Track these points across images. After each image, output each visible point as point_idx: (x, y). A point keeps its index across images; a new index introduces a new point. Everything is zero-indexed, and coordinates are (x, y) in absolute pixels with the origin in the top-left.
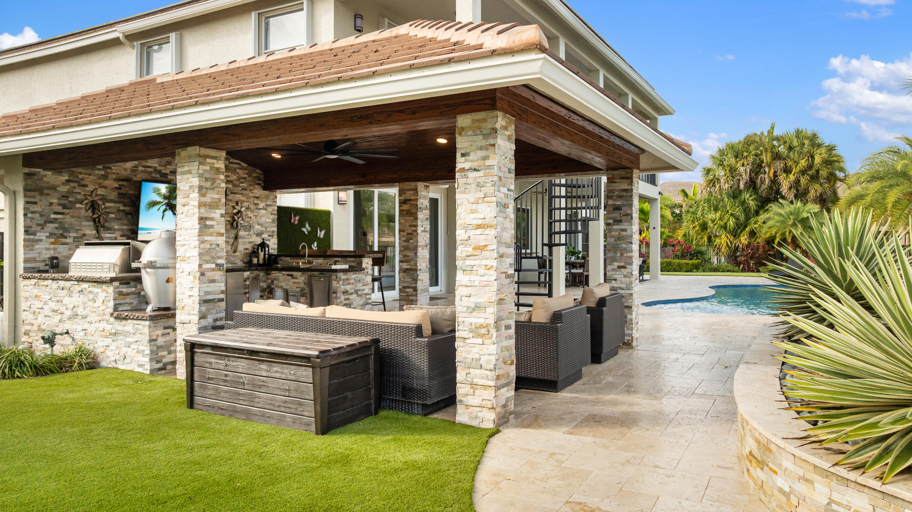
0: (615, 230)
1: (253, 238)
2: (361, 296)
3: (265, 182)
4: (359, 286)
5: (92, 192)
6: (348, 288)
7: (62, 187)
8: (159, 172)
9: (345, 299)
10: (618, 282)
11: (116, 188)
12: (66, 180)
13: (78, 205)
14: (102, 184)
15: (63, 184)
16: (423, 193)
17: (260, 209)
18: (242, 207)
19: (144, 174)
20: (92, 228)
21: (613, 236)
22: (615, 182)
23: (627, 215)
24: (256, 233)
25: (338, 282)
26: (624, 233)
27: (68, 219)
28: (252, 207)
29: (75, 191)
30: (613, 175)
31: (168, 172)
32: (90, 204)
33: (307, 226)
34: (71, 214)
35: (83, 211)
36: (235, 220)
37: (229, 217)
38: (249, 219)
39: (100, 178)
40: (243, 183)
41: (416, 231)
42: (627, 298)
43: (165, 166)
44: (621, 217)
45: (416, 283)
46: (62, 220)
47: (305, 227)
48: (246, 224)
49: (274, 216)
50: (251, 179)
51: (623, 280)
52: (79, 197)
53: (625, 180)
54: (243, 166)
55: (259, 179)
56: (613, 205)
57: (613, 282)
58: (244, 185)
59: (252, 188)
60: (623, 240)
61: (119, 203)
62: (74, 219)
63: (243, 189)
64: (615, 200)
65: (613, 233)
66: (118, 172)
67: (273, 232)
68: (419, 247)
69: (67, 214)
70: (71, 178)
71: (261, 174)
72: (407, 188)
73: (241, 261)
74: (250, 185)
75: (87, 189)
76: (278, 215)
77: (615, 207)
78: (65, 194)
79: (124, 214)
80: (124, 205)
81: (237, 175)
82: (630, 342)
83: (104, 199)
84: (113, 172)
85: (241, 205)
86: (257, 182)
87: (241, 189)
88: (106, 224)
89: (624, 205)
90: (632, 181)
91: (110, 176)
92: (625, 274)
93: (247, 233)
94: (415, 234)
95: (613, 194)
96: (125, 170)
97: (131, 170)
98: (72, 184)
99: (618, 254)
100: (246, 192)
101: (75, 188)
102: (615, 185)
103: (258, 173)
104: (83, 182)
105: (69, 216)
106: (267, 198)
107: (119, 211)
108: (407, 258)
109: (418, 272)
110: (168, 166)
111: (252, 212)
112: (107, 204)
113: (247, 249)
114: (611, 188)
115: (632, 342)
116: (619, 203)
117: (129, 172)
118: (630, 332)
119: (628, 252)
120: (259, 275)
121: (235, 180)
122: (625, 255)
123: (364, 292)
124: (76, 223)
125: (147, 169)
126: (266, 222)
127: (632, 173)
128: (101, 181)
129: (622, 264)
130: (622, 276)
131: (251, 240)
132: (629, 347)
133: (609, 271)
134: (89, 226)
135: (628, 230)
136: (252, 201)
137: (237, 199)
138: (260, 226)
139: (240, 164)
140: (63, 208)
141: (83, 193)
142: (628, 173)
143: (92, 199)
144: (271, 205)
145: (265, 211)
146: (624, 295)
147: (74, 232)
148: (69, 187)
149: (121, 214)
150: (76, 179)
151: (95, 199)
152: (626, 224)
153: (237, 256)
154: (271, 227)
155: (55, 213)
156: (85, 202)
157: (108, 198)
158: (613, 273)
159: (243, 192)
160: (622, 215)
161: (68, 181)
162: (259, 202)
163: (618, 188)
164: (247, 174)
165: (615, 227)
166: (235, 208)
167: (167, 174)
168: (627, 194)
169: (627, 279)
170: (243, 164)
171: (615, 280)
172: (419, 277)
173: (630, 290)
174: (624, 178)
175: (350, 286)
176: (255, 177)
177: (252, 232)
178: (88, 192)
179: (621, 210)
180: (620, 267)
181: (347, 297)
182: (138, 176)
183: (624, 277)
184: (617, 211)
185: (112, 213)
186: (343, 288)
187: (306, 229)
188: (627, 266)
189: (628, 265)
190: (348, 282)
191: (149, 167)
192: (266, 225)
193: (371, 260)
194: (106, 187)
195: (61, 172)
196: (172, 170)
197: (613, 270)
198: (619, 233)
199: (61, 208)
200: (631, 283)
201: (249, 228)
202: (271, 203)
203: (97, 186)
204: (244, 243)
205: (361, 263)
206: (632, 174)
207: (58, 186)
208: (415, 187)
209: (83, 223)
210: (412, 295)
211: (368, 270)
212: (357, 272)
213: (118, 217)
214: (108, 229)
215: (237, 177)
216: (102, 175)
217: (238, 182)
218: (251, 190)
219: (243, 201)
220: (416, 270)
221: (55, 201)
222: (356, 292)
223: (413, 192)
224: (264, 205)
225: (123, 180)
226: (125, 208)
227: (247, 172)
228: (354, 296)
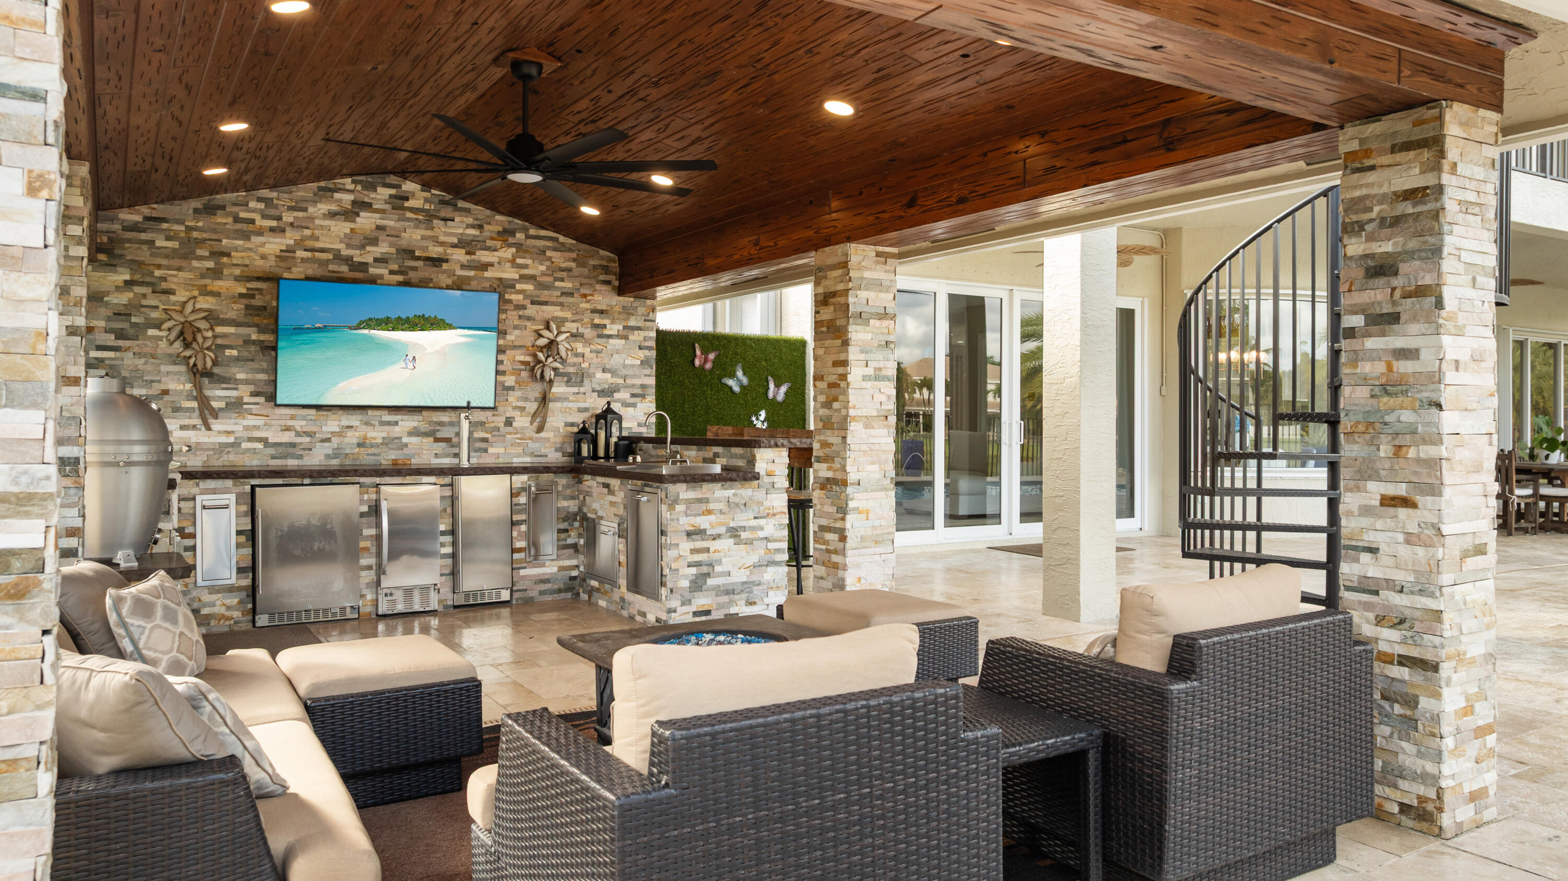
0: (1373, 356)
1: (589, 400)
2: (749, 542)
3: (621, 277)
4: (742, 519)
5: (184, 304)
6: (703, 522)
7: (116, 294)
8: (348, 260)
9: (694, 551)
10: (1384, 559)
11: (241, 295)
12: (126, 282)
13: (151, 332)
14: (209, 288)
15: (118, 288)
16: (867, 274)
17: (610, 336)
18: (559, 333)
19: (309, 265)
20: (183, 379)
21: (1364, 380)
22: (1372, 168)
23: (1420, 292)
24: (598, 388)
25: (671, 507)
26: (1405, 367)
27: (129, 360)
28: (588, 332)
29: (144, 302)
30: (1362, 141)
31: (370, 260)
32: (179, 328)
33: (740, 373)
34: (136, 350)
35: (163, 344)
36: (540, 362)
37: (526, 355)
38: (581, 359)
39: (203, 276)
40: (562, 280)
41: (844, 377)
42: (1418, 626)
43: (363, 247)
44: (1394, 303)
45: (843, 519)
46: (113, 362)
47: (733, 375)
48: (571, 370)
49: (647, 352)
50: (585, 271)
51: (1404, 551)
52: (154, 315)
53: (1412, 154)
54: (563, 244)
55: (606, 270)
56: (1366, 256)
57: (1365, 557)
58: (567, 285)
59: (587, 292)
60: (1405, 393)
61: (249, 326)
62: (143, 361)
63: (563, 294)
64: (1370, 238)
65: (1366, 368)
66: (247, 262)
67: (643, 387)
68: (854, 419)
69: (127, 349)
70: (137, 277)
71: (612, 260)
72: (829, 261)
73: (557, 450)
74: (581, 285)
75: (172, 298)
76: (658, 349)
77: (1371, 263)
78: (122, 310)
79: (258, 348)
80: (261, 330)
81: (548, 263)
82: (1430, 807)
83: (212, 318)
84: (235, 261)
85: (558, 328)
86: (602, 277)
87: (559, 293)
88: (216, 370)
89: (1410, 255)
90: (1442, 154)
91: (226, 272)
92: (1413, 528)
93: (576, 390)
94: (843, 384)
95: (1366, 216)
96: (263, 257)
97: (277, 257)
98: (138, 289)
99: (1385, 450)
100: (571, 300)
101: (144, 296)
102: (1371, 177)
103: (602, 258)
104: (164, 285)
105: (131, 355)
106: (628, 312)
107: (247, 342)
108: (827, 450)
109: (849, 490)
110: (368, 248)
111: (588, 342)
112: (219, 330)
113: (572, 425)
114: (1357, 193)
115: (1440, 810)
116: (1387, 247)
117: (272, 261)
118: (1430, 767)
119: (1425, 442)
120: (556, 483)
121: (543, 274)
122: (1412, 453)
123: (761, 534)
124: (149, 368)
125: (317, 254)
126: (625, 366)
127: (1440, 118)
128: (207, 281)
129: (1401, 490)
130: (1401, 537)
131: (583, 405)
132: (1425, 825)
133: (1350, 514)
134: (176, 373)
135: (1423, 354)
136: (586, 320)
137: (547, 316)
138: (609, 375)
139: (556, 240)
140: (116, 338)
141: (162, 307)
142: (1424, 122)
143: (183, 320)
144: (639, 328)
145: (623, 341)
146: (1408, 613)
147: (142, 387)
148: (131, 295)
149: (253, 348)
150: (148, 279)
151: (190, 319)
152: (1414, 328)
153: (548, 439)
154: (639, 377)
155: (100, 348)
156: (165, 326)
157: (221, 316)
158: (1364, 522)
159: (563, 299)
160: (1398, 294)
161: (129, 284)
162: (606, 322)
163: (1385, 189)
164: (574, 260)
165: (1371, 343)
166: (541, 336)
167: (367, 264)
168: (1419, 209)
169: (1420, 551)
170: (562, 239)
171: (1373, 550)
172: (851, 504)
173: (1432, 595)
174: (1407, 146)
175: (712, 518)
176: (595, 267)
177: (587, 386)
178: (174, 304)
179: (1396, 273)
180: (1390, 502)
181: (700, 544)
182: (294, 270)
183: (1408, 542)
184: (1381, 281)
185: (231, 347)
186: (686, 523)
187: (737, 381)
188: (1419, 499)
189: (1424, 493)
190: (703, 507)
191: (323, 250)
192: (625, 372)
193: (784, 453)
194: (217, 295)
195: (115, 266)
196: (379, 256)
197: (1366, 511)
198: (1390, 368)
199: (113, 337)
200: (1436, 567)
201: (577, 378)
202: (639, 324)
203: (196, 293)
204: (565, 411)
205: (752, 462)
206: (1442, 126)
207: (107, 293)
208: (843, 259)
209: (164, 368)
210: (835, 552)
211: (775, 479)
212: (736, 483)
213: (246, 354)
214: (222, 380)
215: (548, 268)
216: (208, 269)
217: (550, 279)
218: (585, 296)
219: (563, 321)
220: (845, 483)
221: (101, 324)
222: (734, 533)
223: (840, 271)
224: (621, 327)
225: (258, 279)
226: (263, 337)
227: (574, 255)
228: (726, 544)
